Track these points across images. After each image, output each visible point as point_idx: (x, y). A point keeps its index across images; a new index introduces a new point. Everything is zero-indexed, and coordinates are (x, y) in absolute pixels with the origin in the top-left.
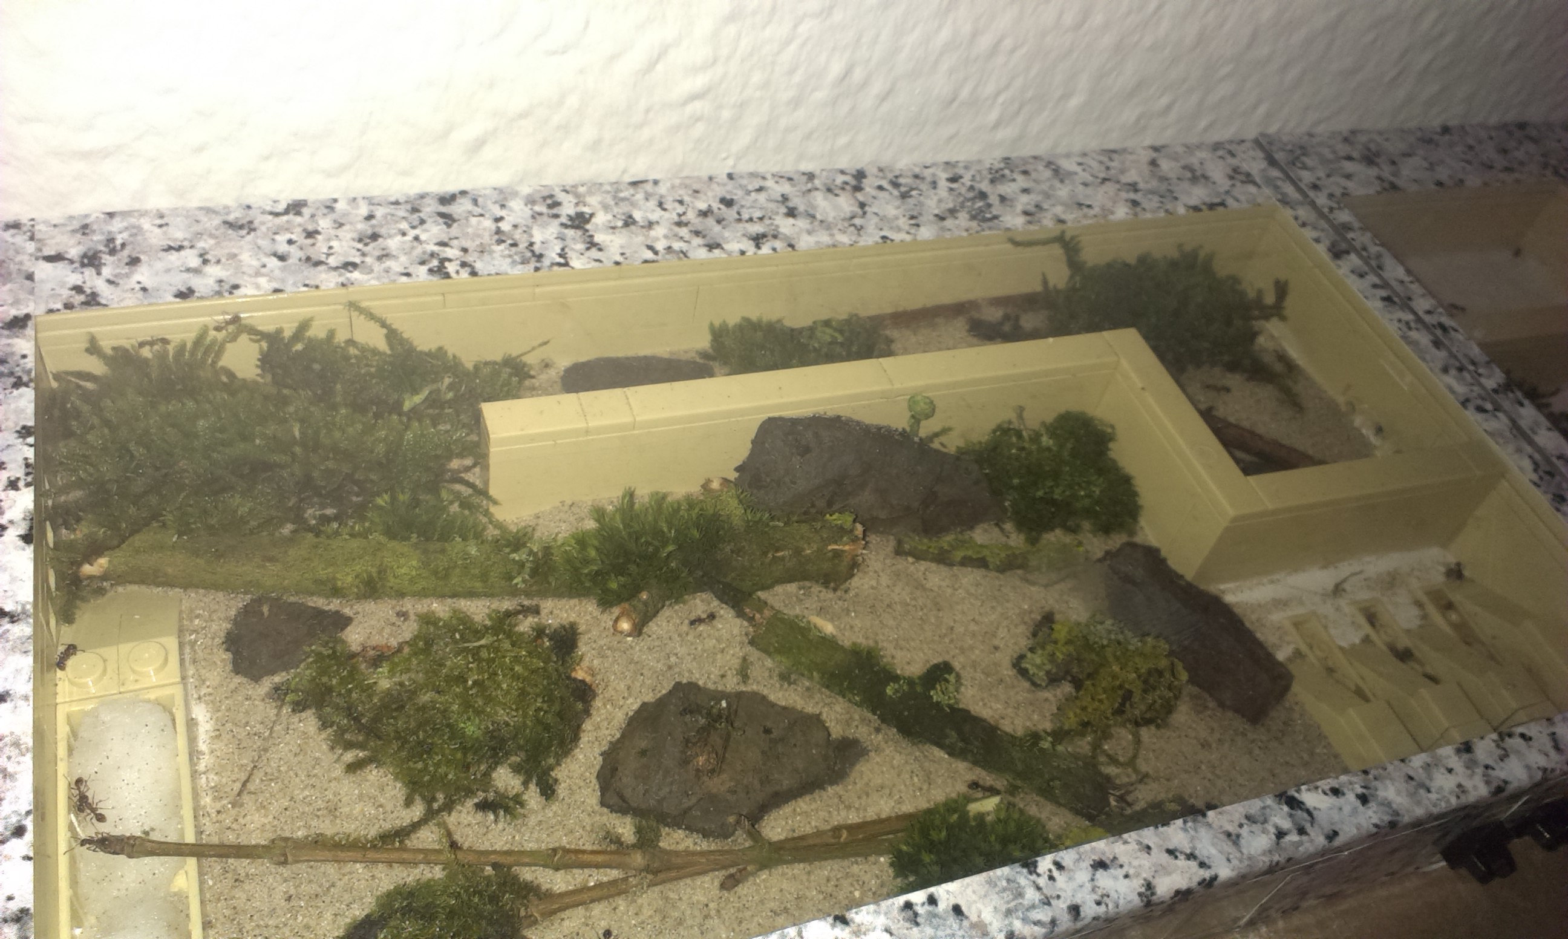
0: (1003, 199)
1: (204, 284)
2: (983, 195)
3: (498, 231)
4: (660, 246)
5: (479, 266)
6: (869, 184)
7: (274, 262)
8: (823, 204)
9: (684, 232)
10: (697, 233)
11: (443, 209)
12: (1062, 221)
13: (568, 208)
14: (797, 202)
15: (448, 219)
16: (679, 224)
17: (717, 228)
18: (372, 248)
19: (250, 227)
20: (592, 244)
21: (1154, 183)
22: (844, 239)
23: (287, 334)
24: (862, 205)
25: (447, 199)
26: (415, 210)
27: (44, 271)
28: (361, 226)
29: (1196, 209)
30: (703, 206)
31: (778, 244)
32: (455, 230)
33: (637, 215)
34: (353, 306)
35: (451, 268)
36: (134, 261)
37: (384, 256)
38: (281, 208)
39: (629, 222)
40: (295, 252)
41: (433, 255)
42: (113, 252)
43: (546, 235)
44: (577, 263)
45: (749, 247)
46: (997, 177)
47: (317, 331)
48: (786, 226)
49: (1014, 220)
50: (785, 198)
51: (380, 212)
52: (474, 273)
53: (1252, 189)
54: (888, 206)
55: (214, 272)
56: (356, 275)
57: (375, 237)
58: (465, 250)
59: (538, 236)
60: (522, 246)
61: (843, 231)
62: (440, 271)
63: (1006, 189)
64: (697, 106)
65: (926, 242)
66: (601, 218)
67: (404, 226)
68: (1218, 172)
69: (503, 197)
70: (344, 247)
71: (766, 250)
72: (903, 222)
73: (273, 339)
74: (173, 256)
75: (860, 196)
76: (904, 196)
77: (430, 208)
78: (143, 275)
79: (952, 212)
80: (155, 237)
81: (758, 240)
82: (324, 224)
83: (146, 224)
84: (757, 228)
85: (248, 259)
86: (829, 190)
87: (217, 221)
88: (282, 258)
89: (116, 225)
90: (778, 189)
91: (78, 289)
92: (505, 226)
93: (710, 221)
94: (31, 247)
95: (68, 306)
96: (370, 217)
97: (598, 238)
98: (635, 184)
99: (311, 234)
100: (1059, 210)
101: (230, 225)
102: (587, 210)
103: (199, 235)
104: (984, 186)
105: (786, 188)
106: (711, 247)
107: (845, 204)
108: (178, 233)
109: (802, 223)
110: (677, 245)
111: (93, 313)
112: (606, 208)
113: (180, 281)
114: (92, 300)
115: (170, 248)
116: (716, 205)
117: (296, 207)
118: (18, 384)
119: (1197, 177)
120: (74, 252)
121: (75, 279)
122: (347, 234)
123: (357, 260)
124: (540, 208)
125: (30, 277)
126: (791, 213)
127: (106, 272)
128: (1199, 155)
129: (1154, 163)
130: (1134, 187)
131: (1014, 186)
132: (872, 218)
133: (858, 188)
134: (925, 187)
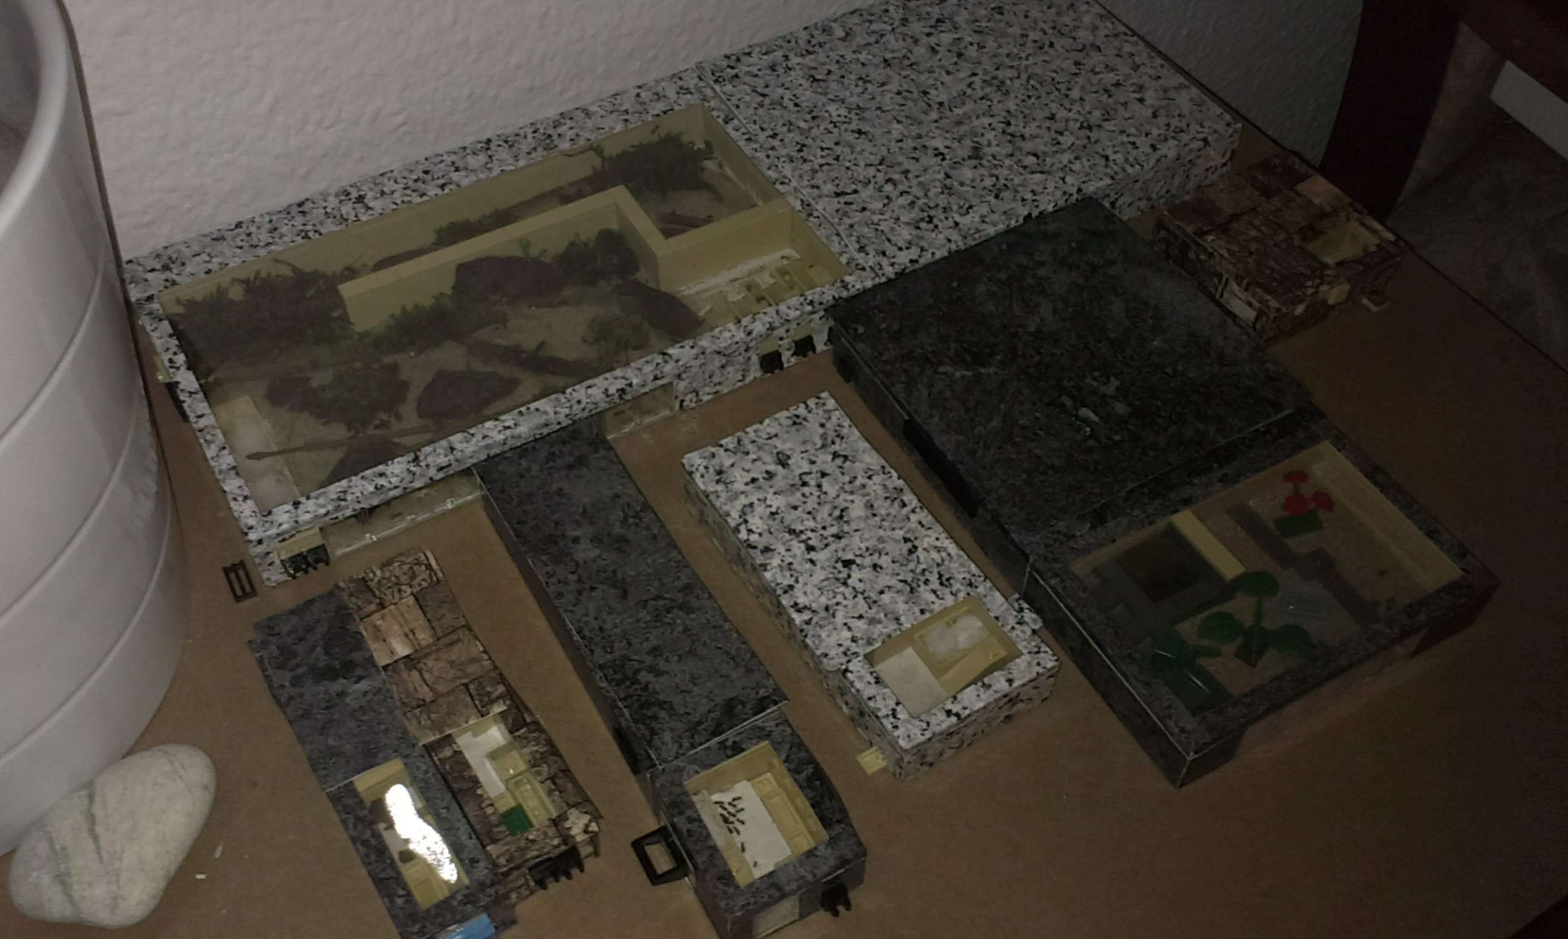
0: (559, 135)
1: (214, 265)
2: (550, 136)
3: (326, 213)
4: (399, 201)
5: (322, 231)
6: (493, 146)
7: (238, 250)
8: (472, 161)
9: (408, 192)
10: (414, 191)
11: (301, 209)
12: (589, 140)
13: (354, 194)
14: (459, 164)
15: (303, 213)
16: (405, 189)
17: (423, 186)
18: (276, 234)
19: (223, 238)
20: (369, 208)
21: (638, 107)
22: (482, 176)
23: (252, 278)
24: (490, 157)
25: (300, 205)
26: (289, 213)
27: (150, 276)
28: (268, 226)
29: (658, 115)
30: (415, 177)
31: (452, 187)
32: (308, 217)
33: (386, 189)
35: (311, 234)
36: (183, 264)
37: (282, 236)
38: (233, 227)
39: (383, 193)
40: (245, 244)
41: (302, 231)
42: (173, 262)
43: (347, 209)
44: (364, 218)
45: (439, 191)
46: (556, 124)
47: (263, 274)
48: (455, 176)
49: (565, 145)
50: (453, 163)
51: (274, 218)
52: (320, 234)
53: (689, 96)
54: (503, 154)
55: (216, 260)
56: (273, 247)
57: (275, 229)
58: (314, 225)
59: (344, 210)
60: (338, 217)
61: (482, 172)
62: (306, 237)
63: (559, 130)
64: (404, 129)
65: (522, 168)
66: (370, 195)
67: (286, 221)
68: (671, 92)
69: (325, 197)
70: (265, 237)
71: (447, 191)
72: (511, 161)
73: (246, 282)
74: (198, 258)
75: (489, 152)
76: (511, 147)
77: (295, 210)
78: (188, 269)
79: (535, 149)
80: (187, 252)
81: (442, 187)
82: (253, 229)
83: (183, 248)
84: (441, 181)
85: (228, 252)
86: (474, 153)
87: (209, 239)
88: (241, 248)
89: (170, 251)
90: (449, 159)
91: (166, 280)
92: (328, 210)
93: (420, 184)
94: (140, 268)
95: (166, 287)
96: (271, 221)
97: (371, 205)
98: (382, 175)
99: (249, 235)
100: (588, 135)
101: (215, 239)
102: (362, 193)
103: (204, 247)
104: (551, 131)
105: (453, 158)
106: (421, 196)
107: (482, 158)
108: (196, 248)
109: (462, 173)
110: (406, 199)
111: (177, 287)
112: (371, 189)
113: (204, 267)
114: (174, 283)
115: (195, 256)
116: (421, 175)
117: (239, 225)
118: (161, 320)
119: (659, 97)
120: (158, 267)
121: (164, 277)
122: (263, 230)
123: (271, 240)
124: (342, 198)
125: (146, 280)
126: (457, 170)
127: (175, 271)
128: (663, 84)
129: (638, 95)
130: (627, 112)
131: (565, 128)
132: (496, 163)
133: (488, 149)
134: (521, 139)
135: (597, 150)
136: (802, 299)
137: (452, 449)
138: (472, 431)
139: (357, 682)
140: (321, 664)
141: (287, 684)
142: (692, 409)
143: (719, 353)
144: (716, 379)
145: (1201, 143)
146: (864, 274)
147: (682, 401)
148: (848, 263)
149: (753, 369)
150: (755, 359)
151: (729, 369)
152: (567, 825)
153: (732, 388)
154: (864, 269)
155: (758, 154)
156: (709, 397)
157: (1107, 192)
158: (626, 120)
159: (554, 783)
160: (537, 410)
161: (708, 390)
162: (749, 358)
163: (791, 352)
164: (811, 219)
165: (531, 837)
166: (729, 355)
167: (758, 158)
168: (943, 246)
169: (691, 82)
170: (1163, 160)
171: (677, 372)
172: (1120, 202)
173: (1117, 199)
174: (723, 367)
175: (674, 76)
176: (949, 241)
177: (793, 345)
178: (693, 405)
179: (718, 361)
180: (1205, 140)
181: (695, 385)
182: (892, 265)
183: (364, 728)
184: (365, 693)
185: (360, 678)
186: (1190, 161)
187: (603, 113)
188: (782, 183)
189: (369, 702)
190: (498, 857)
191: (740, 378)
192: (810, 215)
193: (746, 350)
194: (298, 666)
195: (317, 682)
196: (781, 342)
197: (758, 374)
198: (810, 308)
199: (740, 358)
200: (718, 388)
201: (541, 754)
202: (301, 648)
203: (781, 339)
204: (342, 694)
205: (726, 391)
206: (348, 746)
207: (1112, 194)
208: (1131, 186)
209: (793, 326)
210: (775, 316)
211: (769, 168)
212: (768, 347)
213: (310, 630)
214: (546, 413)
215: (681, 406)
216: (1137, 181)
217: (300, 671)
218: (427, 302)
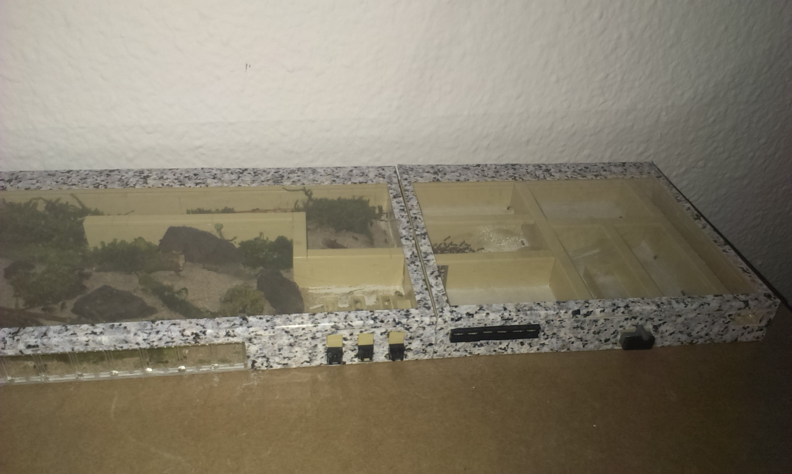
0: (289, 178)
1: (33, 187)
2: (283, 176)
3: (120, 179)
4: (166, 184)
5: (109, 186)
6: (245, 173)
7: (55, 183)
8: (227, 177)
9: (176, 181)
10: (180, 182)
11: (109, 173)
12: (303, 184)
13: (145, 175)
14: (219, 176)
15: (108, 175)
16: (176, 179)
17: (187, 181)
18: (83, 181)
19: (54, 175)
20: (146, 183)
22: (225, 185)
25: (111, 171)
26: (100, 173)
28: (83, 176)
29: (355, 183)
30: (187, 175)
31: (203, 185)
32: (109, 178)
33: (165, 177)
35: (101, 186)
36: (20, 181)
38: (65, 171)
39: (161, 178)
40: (61, 181)
41: (97, 183)
42: (16, 179)
43: (133, 181)
44: (138, 187)
45: (193, 185)
46: (292, 172)
48: (209, 181)
49: (287, 183)
50: (215, 174)
51: (90, 173)
52: (106, 188)
53: (381, 179)
54: (248, 178)
55: (38, 184)
56: (74, 187)
57: (85, 179)
58: (107, 182)
59: (131, 180)
60: (125, 182)
61: (227, 183)
62: (97, 187)
63: (290, 175)
65: (252, 187)
66: (154, 177)
67: (95, 177)
68: (372, 175)
69: (128, 171)
70: (75, 180)
71: (198, 186)
72: (249, 183)
75: (241, 175)
76: (256, 176)
77: (105, 173)
78: (20, 185)
79: (268, 180)
81: (197, 184)
82: (74, 175)
83: (28, 174)
84: (200, 181)
85: (48, 182)
86: (232, 173)
87: (46, 174)
90: (214, 172)
91: (2, 186)
92: (123, 178)
93: (186, 179)
97: (149, 182)
98: (170, 169)
99: (68, 177)
100: (305, 182)
101: (49, 175)
102: (150, 175)
103: (40, 177)
104: (285, 175)
105: (218, 172)
106: (181, 185)
107: (234, 177)
109: (215, 181)
110: (171, 184)
112: (156, 174)
113: (27, 186)
115: (30, 179)
116: (191, 175)
117: (69, 171)
119: (363, 174)
122: (78, 178)
124: (137, 174)
126: (214, 178)
128: (370, 169)
129: (351, 171)
130: (338, 177)
131: (296, 175)
132: (240, 180)
133: (241, 173)
134: (264, 173)
135: (308, 193)
136: (370, 314)
137: (45, 334)
138: (69, 327)
142: (263, 371)
143: (287, 332)
144: (285, 353)
145: (742, 305)
146: (427, 311)
147: (254, 362)
148: (419, 301)
149: (320, 356)
150: (321, 348)
151: (297, 349)
153: (299, 365)
154: (429, 308)
155: (403, 219)
156: (279, 367)
157: (652, 316)
158: (334, 181)
161: (277, 359)
162: (316, 346)
163: (353, 354)
166: (296, 337)
167: (400, 221)
168: (499, 311)
169: (387, 173)
170: (706, 306)
171: (246, 335)
172: (663, 328)
173: (660, 325)
174: (291, 345)
175: (380, 167)
176: (505, 309)
177: (357, 348)
178: (264, 368)
179: (285, 340)
180: (746, 303)
181: (265, 352)
182: (452, 312)
186: (730, 315)
187: (323, 173)
188: (407, 239)
191: (308, 360)
193: (313, 338)
196: (345, 342)
197: (324, 361)
198: (372, 322)
199: (307, 343)
200: (286, 361)
203: (345, 339)
205: (294, 366)
207: (656, 319)
208: (673, 318)
209: (357, 332)
210: (342, 319)
211: (404, 229)
212: (335, 342)
214: (129, 332)
215: (253, 365)
216: (680, 316)
218: (129, 240)
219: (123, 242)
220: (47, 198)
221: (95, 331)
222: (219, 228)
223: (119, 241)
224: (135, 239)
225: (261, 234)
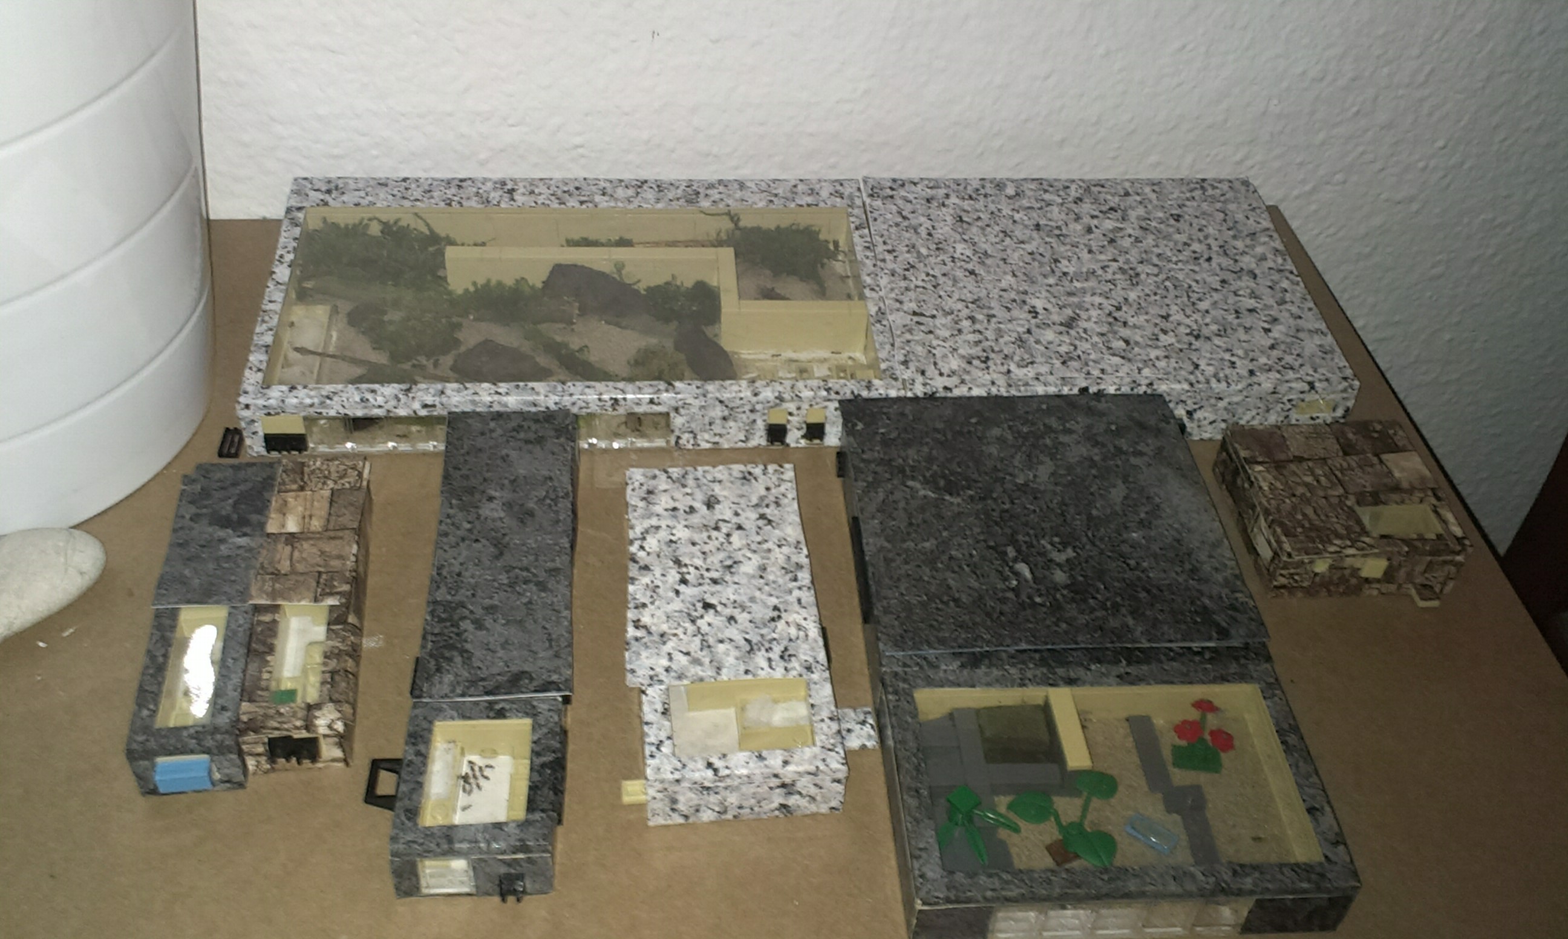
0: (707, 195)
1: (364, 202)
2: (698, 193)
3: (477, 193)
4: (540, 202)
5: (465, 204)
6: (645, 187)
7: (390, 197)
8: (621, 192)
9: (553, 198)
10: (558, 199)
11: (460, 184)
12: (728, 206)
13: (509, 187)
14: (609, 191)
15: (460, 187)
16: (552, 195)
17: (568, 197)
18: (428, 195)
19: (386, 185)
20: (513, 200)
21: (789, 195)
22: (620, 204)
23: (392, 222)
24: (638, 193)
25: (462, 180)
26: (448, 183)
27: (312, 194)
28: (426, 187)
29: (801, 206)
30: (566, 189)
31: (590, 205)
32: (461, 191)
33: (536, 191)
34: (416, 214)
35: (453, 203)
36: (343, 193)
37: (432, 197)
38: (400, 180)
39: (532, 192)
40: (399, 194)
41: (449, 199)
42: (337, 189)
43: (495, 196)
44: (503, 205)
45: (577, 205)
46: (711, 186)
47: (403, 223)
48: (598, 198)
49: (705, 204)
50: (604, 188)
51: (434, 183)
52: (462, 206)
53: (838, 200)
54: (649, 195)
55: (370, 198)
56: (418, 203)
57: (430, 191)
58: (462, 198)
59: (492, 195)
60: (485, 198)
61: (623, 202)
62: (450, 205)
63: (709, 192)
64: (581, 151)
66: (522, 190)
67: (442, 188)
68: (824, 194)
69: (485, 181)
70: (417, 194)
71: (584, 206)
72: (652, 202)
73: (385, 224)
74: (357, 192)
75: (639, 190)
76: (660, 191)
77: (455, 183)
78: (345, 198)
79: (678, 199)
80: (352, 185)
81: (582, 203)
82: (413, 186)
83: (350, 182)
84: (585, 199)
85: (382, 195)
86: (626, 187)
87: (375, 182)
88: (393, 195)
89: (340, 181)
90: (602, 184)
91: (322, 200)
92: (481, 191)
93: (566, 195)
94: (310, 186)
95: (318, 205)
96: (430, 184)
97: (516, 198)
98: (541, 179)
99: (407, 189)
100: (730, 202)
101: (380, 184)
102: (516, 187)
103: (368, 186)
104: (701, 190)
105: (608, 185)
106: (560, 204)
107: (630, 192)
108: (360, 185)
109: (606, 198)
110: (547, 202)
111: (326, 208)
112: (524, 187)
113: (356, 200)
114: (326, 204)
115: (356, 190)
116: (572, 189)
117: (405, 180)
118: (297, 225)
119: (812, 192)
120: (324, 189)
121: (322, 197)
122: (420, 190)
123: (421, 198)
124: (497, 185)
125: (307, 195)
126: (604, 194)
127: (333, 196)
128: (823, 184)
129: (795, 186)
130: (776, 195)
131: (716, 191)
132: (639, 198)
133: (640, 187)
134: (672, 188)
135: (734, 218)
136: (822, 384)
137: (442, 392)
138: (468, 385)
139: (239, 536)
140: (224, 513)
141: (188, 517)
142: (689, 450)
143: (721, 402)
144: (717, 429)
145: (1307, 387)
146: (894, 383)
147: (679, 438)
148: (885, 371)
149: (759, 434)
150: (760, 424)
151: (731, 423)
152: (317, 713)
153: (732, 445)
154: (896, 379)
155: (867, 261)
156: (708, 446)
157: (1183, 398)
158: (771, 201)
159: (332, 678)
160: (533, 389)
161: (706, 436)
162: (754, 421)
163: (802, 433)
164: (878, 325)
165: (282, 710)
166: (732, 409)
167: (864, 264)
168: (984, 385)
169: (847, 191)
170: (1256, 387)
171: (673, 403)
172: (1198, 415)
173: (1195, 410)
174: (724, 419)
175: (836, 181)
176: (993, 383)
177: (804, 426)
178: (690, 447)
179: (718, 412)
180: (1312, 385)
181: (693, 425)
182: (925, 385)
183: (218, 572)
184: (240, 547)
185: (245, 535)
186: (1290, 401)
187: (755, 189)
188: (872, 289)
189: (237, 555)
190: (244, 714)
191: (743, 438)
192: (879, 321)
193: (752, 411)
194: (205, 507)
195: (210, 524)
196: (790, 418)
197: (763, 442)
198: (825, 393)
199: (744, 416)
200: (717, 439)
201: (340, 650)
202: (217, 495)
203: (791, 414)
204: (222, 541)
205: (726, 446)
206: (197, 581)
207: (1189, 402)
208: (1213, 401)
209: (805, 406)
210: (789, 388)
211: (869, 275)
212: (777, 419)
213: (234, 484)
214: (538, 394)
215: (677, 443)
216: (1221, 399)
217: (204, 511)
218: (509, 282)
219: (500, 284)
220: (384, 218)
221: (500, 390)
222: (620, 266)
223: (493, 282)
224: (517, 281)
225: (674, 277)
